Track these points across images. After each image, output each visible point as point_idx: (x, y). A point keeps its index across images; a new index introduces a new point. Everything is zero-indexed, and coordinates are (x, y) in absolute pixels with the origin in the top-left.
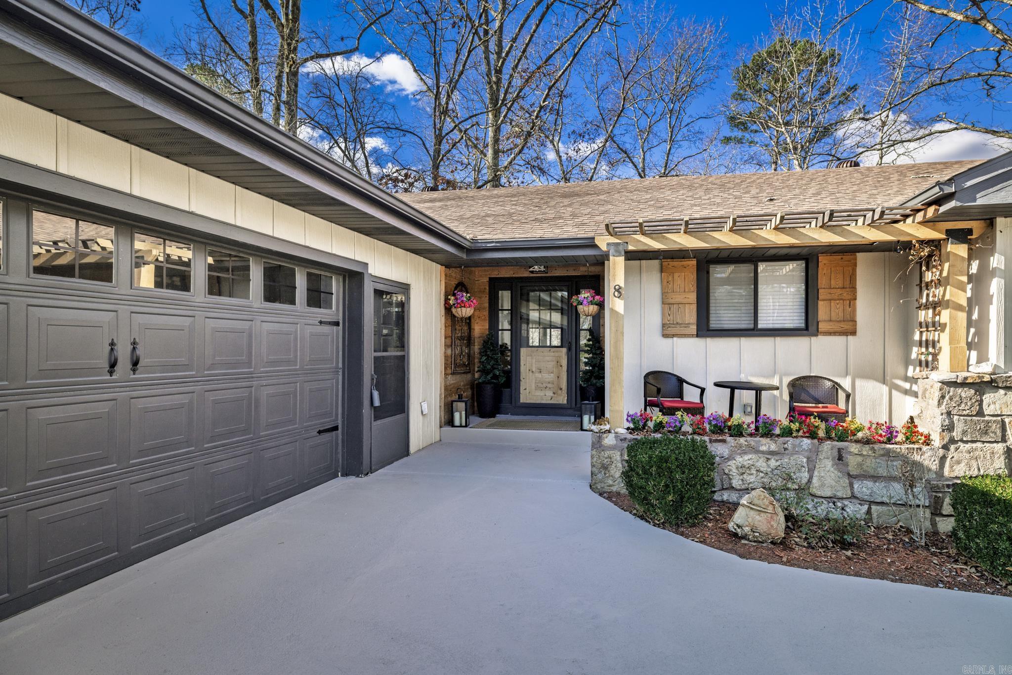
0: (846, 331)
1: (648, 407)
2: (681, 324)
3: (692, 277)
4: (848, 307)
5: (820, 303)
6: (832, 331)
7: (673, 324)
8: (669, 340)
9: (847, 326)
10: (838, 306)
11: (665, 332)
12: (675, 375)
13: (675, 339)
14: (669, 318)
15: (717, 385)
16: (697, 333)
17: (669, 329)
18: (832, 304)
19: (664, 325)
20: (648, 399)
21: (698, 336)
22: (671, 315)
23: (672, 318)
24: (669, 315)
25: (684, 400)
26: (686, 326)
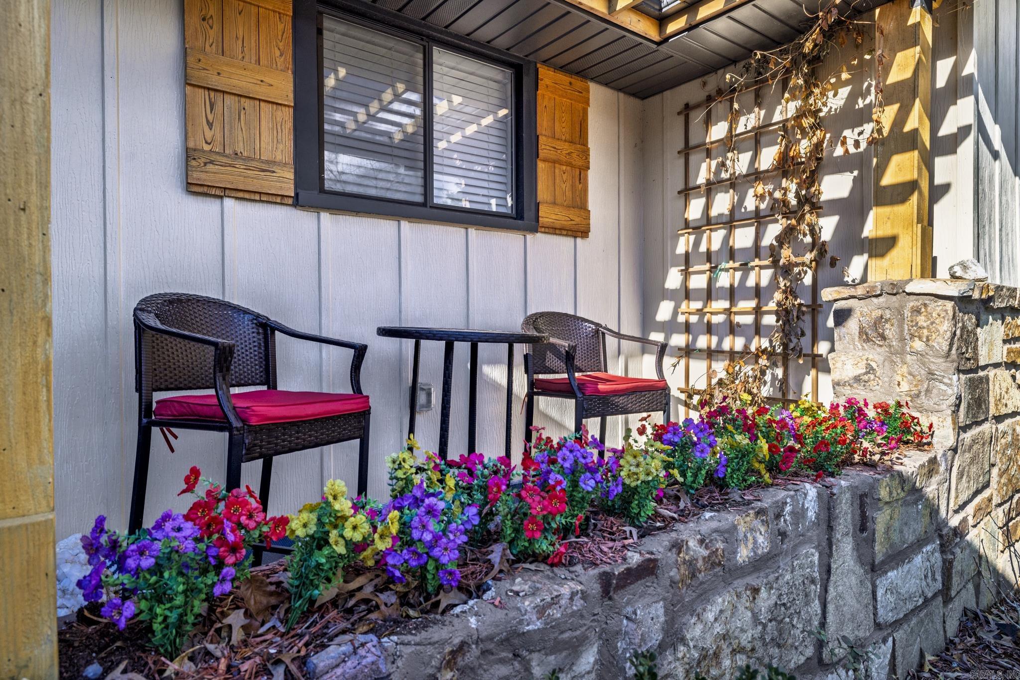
0: (575, 228)
1: (156, 431)
2: (249, 159)
3: (281, 27)
4: (577, 182)
5: (541, 165)
6: (558, 224)
7: (223, 154)
8: (209, 207)
9: (576, 218)
10: (565, 177)
11: (195, 175)
12: (246, 312)
13: (229, 203)
14: (209, 134)
15: (385, 332)
16: (297, 194)
17: (210, 167)
18: (557, 171)
19: (189, 155)
20: (158, 396)
21: (297, 202)
22: (217, 126)
23: (219, 137)
24: (210, 125)
25: (281, 387)
26: (264, 167)
